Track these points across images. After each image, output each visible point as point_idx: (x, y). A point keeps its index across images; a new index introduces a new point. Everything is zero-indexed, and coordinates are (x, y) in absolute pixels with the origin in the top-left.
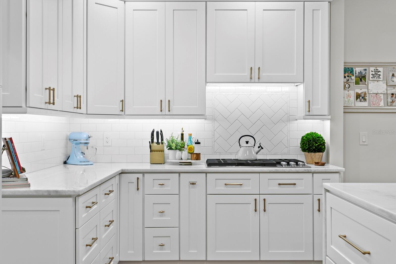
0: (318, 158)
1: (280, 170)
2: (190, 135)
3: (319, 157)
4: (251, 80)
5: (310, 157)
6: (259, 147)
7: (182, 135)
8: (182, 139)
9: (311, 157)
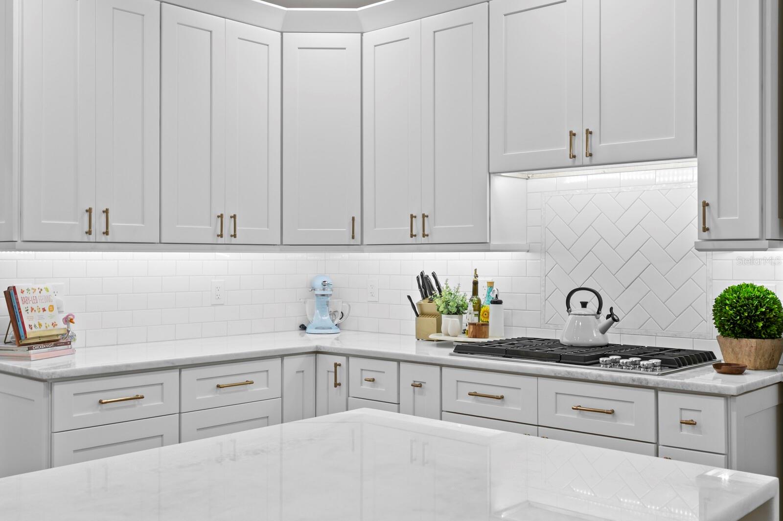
0: (747, 354)
1: (577, 373)
2: (491, 285)
3: (750, 351)
4: (573, 161)
5: (731, 350)
6: (608, 317)
7: (475, 284)
8: (475, 292)
9: (733, 350)
